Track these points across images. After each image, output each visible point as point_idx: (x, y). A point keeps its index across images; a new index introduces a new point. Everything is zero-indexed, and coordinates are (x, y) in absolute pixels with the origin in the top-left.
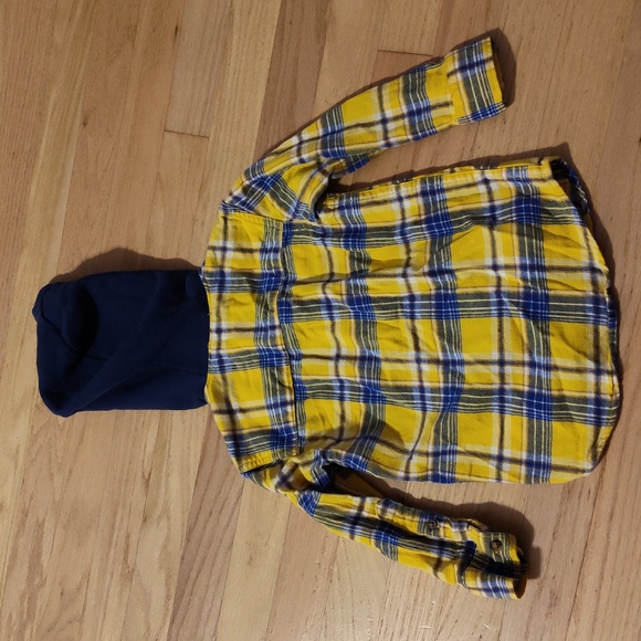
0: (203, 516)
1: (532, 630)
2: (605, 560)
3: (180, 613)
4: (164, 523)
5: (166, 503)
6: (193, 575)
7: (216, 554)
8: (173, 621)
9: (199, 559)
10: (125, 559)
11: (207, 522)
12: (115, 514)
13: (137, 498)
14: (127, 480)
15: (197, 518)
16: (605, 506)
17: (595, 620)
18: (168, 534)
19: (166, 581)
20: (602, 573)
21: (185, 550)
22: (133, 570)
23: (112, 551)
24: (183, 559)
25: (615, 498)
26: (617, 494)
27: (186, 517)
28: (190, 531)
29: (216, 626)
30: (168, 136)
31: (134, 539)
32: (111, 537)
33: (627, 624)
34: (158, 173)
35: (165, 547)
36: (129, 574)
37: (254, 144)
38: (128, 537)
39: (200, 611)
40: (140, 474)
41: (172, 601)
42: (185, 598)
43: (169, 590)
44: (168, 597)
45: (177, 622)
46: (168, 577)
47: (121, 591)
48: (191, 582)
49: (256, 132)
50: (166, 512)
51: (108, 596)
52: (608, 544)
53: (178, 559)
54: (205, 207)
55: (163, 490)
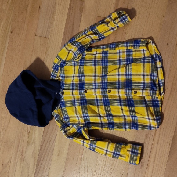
0: (45, 143)
1: (136, 172)
2: (156, 154)
3: (38, 169)
4: (33, 145)
5: (34, 139)
6: (42, 159)
7: (49, 153)
8: (36, 172)
9: (43, 155)
10: (22, 155)
11: (46, 144)
12: (19, 142)
13: (26, 138)
14: (23, 132)
15: (43, 143)
16: (156, 140)
17: (153, 170)
18: (35, 148)
19: (34, 160)
20: (155, 157)
21: (40, 152)
22: (24, 158)
23: (18, 153)
24: (39, 155)
25: (159, 138)
26: (159, 137)
27: (40, 143)
28: (41, 147)
29: (48, 173)
30: (36, 37)
31: (25, 149)
32: (18, 148)
33: (161, 170)
34: (33, 47)
35: (34, 151)
36: (23, 159)
37: (61, 40)
38: (23, 149)
39: (44, 169)
40: (27, 131)
41: (36, 166)
42: (39, 166)
43: (35, 163)
44: (34, 165)
45: (37, 172)
46: (35, 160)
47: (21, 164)
48: (41, 161)
49: (62, 37)
50: (34, 142)
51: (16, 165)
52: (157, 150)
53: (38, 155)
54: (47, 57)
55: (33, 135)
